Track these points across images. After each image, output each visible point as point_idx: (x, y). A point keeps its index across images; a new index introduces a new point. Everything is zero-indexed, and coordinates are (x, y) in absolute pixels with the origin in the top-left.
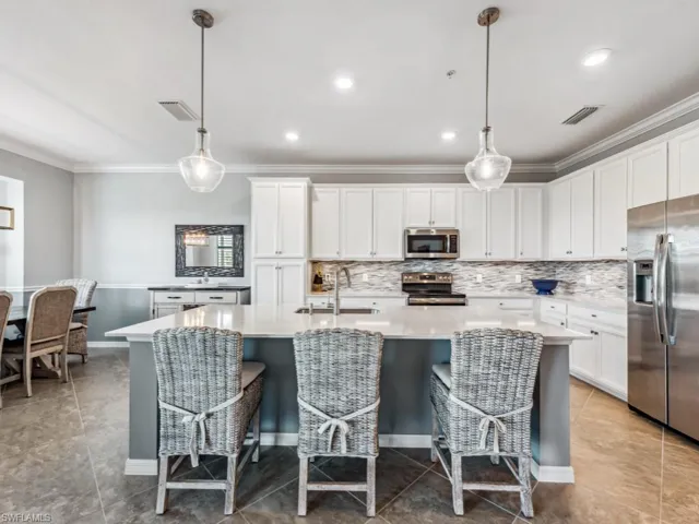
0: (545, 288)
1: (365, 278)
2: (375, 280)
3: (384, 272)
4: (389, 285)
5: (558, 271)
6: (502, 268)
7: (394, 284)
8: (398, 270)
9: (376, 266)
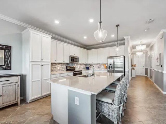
0: (88, 68)
1: (58, 68)
2: (61, 69)
3: (63, 66)
4: (64, 70)
5: (87, 65)
6: (81, 65)
7: (65, 69)
8: (65, 66)
9: (61, 65)
